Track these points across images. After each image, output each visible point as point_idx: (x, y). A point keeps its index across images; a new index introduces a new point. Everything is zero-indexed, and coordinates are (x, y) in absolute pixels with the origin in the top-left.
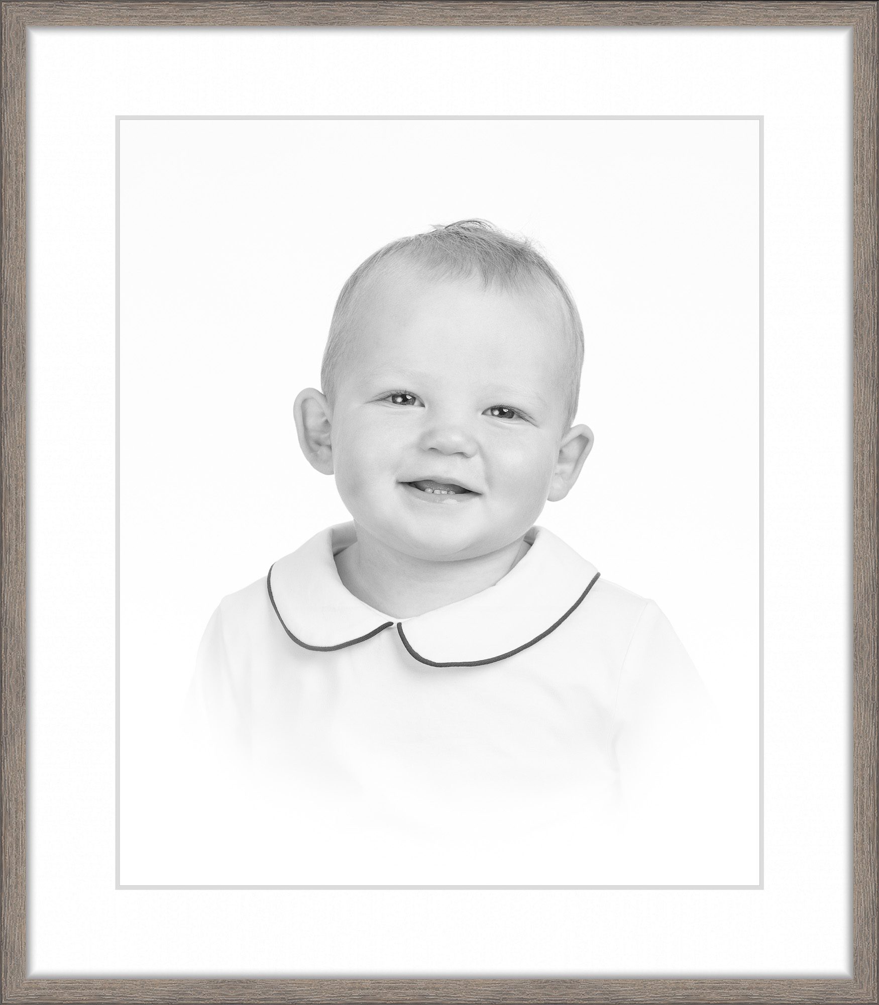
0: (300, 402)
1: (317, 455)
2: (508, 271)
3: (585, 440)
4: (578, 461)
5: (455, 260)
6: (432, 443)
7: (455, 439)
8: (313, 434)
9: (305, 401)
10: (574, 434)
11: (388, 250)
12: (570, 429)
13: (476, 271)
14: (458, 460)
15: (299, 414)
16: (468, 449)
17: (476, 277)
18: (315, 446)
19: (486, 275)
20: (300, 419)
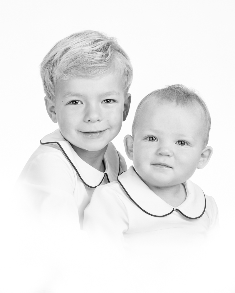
0: (125, 139)
1: (130, 155)
2: (184, 101)
3: (210, 151)
4: (209, 157)
5: (169, 98)
6: (160, 152)
7: (167, 151)
8: (129, 148)
9: (127, 138)
10: (206, 149)
11: (151, 94)
12: (205, 147)
13: (175, 101)
14: (167, 157)
15: (125, 142)
16: (170, 154)
17: (174, 103)
18: (129, 152)
19: (177, 102)
20: (126, 144)
